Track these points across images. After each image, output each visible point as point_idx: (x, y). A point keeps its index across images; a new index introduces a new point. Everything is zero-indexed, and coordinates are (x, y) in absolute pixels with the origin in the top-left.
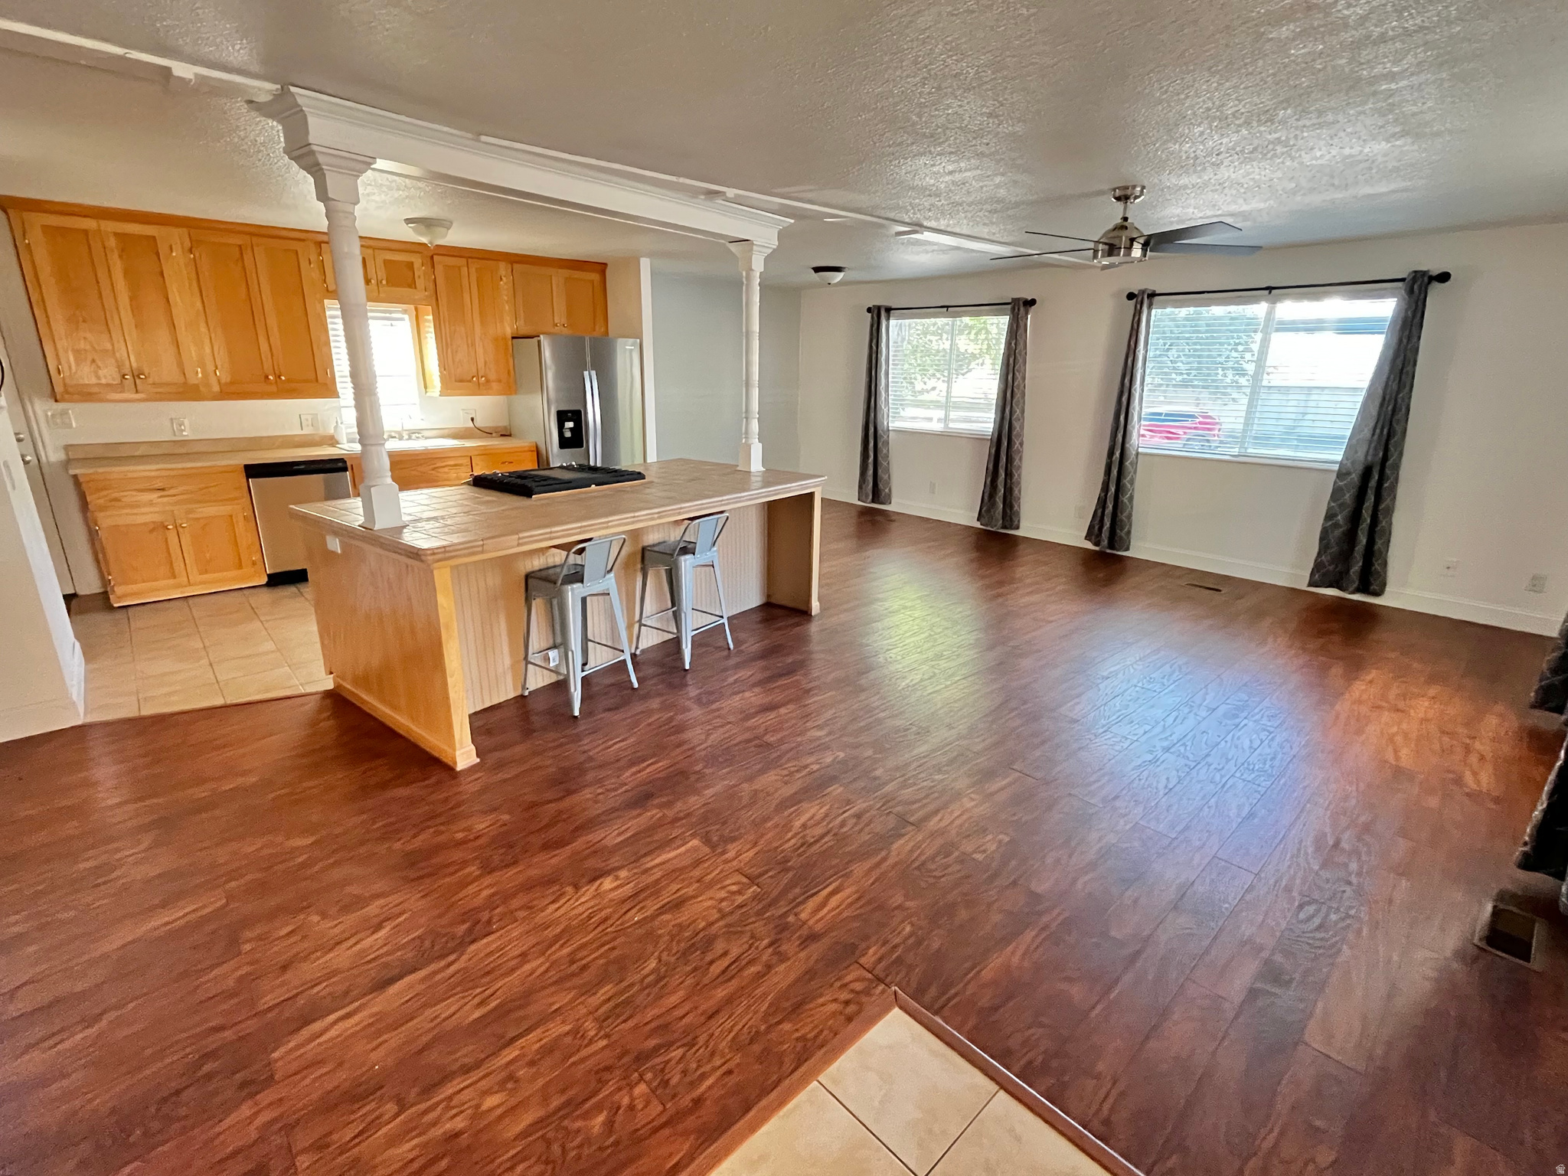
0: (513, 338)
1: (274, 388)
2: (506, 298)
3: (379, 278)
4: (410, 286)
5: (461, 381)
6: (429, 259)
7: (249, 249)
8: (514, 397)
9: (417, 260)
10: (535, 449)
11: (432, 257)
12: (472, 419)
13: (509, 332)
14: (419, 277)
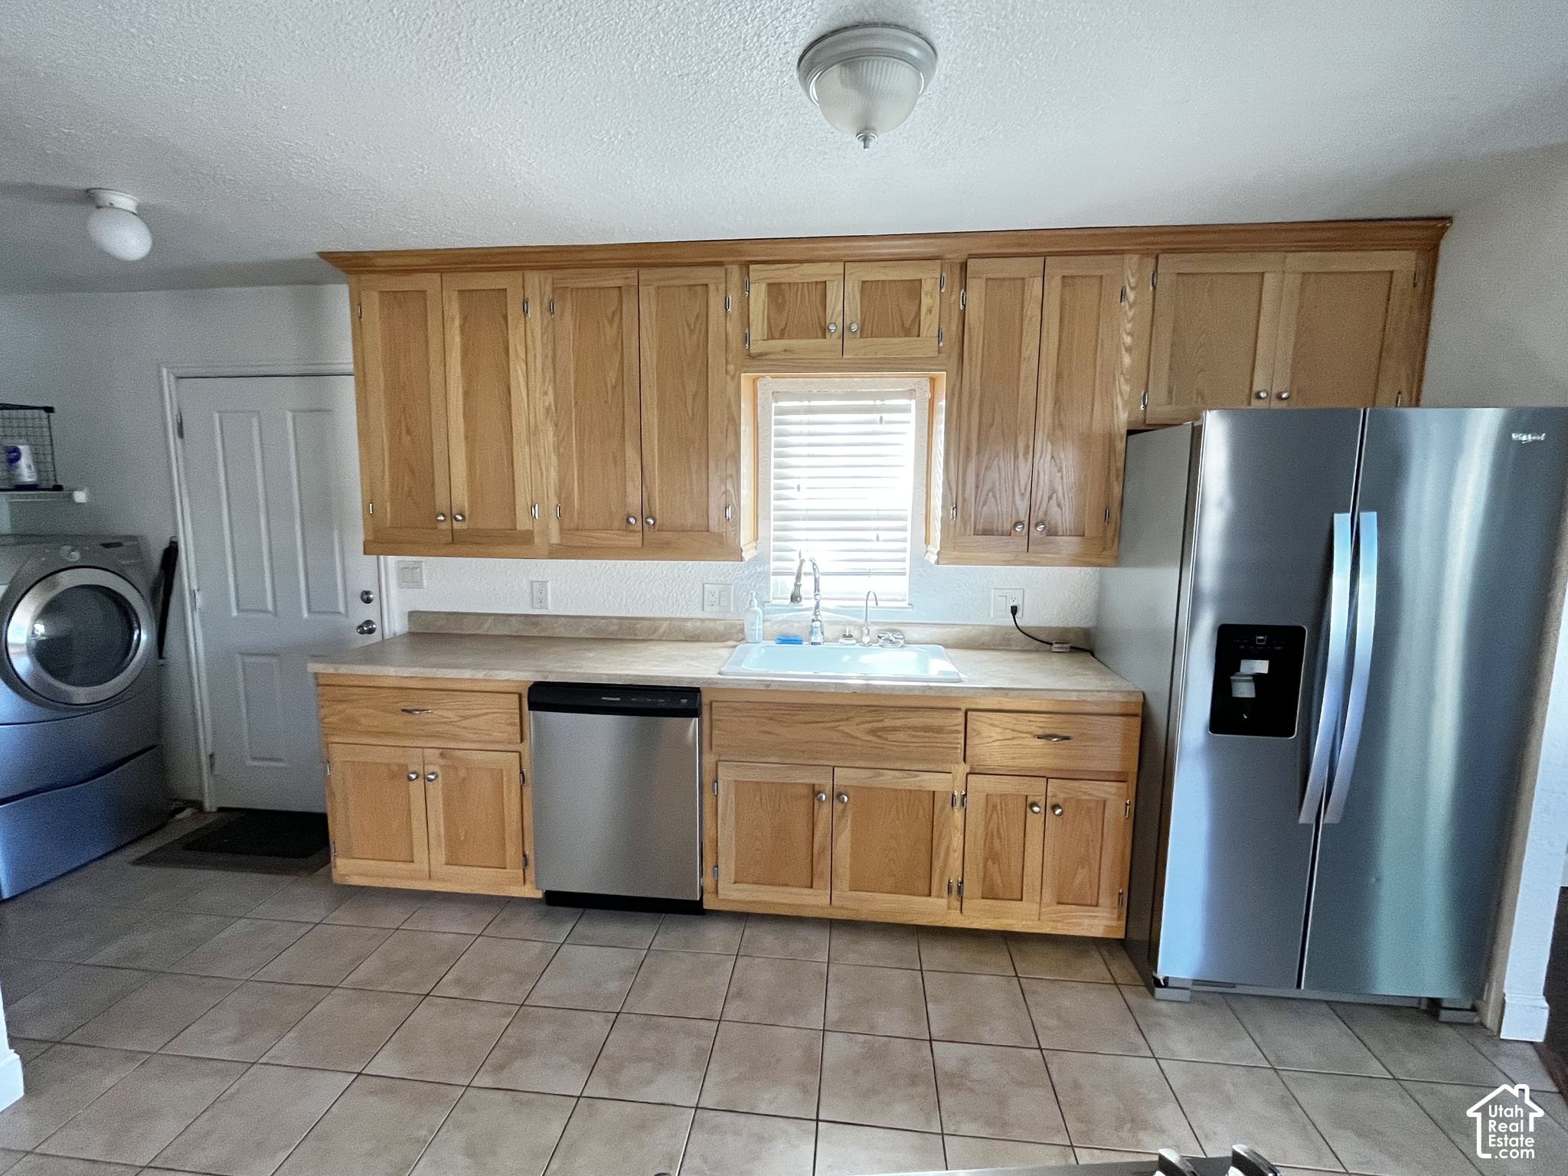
0: (1130, 432)
1: (636, 540)
2: (1128, 340)
3: (847, 322)
4: (907, 333)
5: (987, 532)
6: (957, 270)
7: (633, 291)
8: (1111, 572)
9: (929, 277)
10: (1139, 711)
11: (964, 266)
12: (1014, 610)
13: (1123, 419)
14: (930, 311)
